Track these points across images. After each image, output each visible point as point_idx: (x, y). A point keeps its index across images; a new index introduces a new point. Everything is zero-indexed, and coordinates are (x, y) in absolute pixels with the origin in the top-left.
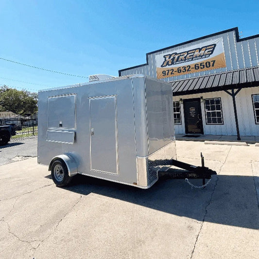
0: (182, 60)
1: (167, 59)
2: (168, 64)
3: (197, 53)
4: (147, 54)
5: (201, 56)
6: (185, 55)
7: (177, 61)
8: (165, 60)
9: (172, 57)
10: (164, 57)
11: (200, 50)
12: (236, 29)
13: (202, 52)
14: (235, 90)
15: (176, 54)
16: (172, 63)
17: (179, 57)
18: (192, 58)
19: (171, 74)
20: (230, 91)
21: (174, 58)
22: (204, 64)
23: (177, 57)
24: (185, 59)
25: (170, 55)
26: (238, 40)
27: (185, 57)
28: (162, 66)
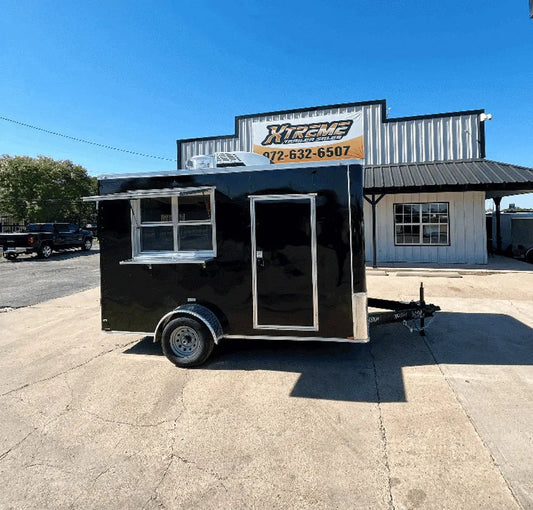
0: (298, 138)
1: (273, 132)
2: (273, 141)
3: (323, 130)
4: (237, 119)
5: (329, 137)
6: (305, 130)
7: (290, 138)
8: (270, 134)
9: (281, 131)
10: (268, 127)
11: (329, 125)
12: (383, 103)
13: (331, 129)
14: (377, 197)
15: (289, 126)
16: (282, 141)
17: (293, 132)
18: (316, 138)
19: (279, 159)
20: (370, 197)
21: (285, 132)
22: (333, 150)
23: (290, 131)
24: (303, 138)
25: (279, 127)
26: (384, 120)
27: (304, 134)
28: (263, 144)
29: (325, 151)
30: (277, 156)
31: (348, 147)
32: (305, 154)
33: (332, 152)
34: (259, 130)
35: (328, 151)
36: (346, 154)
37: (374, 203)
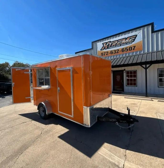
1: (105, 45)
2: (105, 48)
3: (124, 41)
4: (92, 42)
7: (111, 46)
8: (103, 46)
9: (107, 44)
10: (103, 44)
11: (126, 39)
13: (127, 40)
15: (110, 42)
16: (108, 48)
17: (112, 44)
19: (107, 55)
20: (144, 66)
23: (110, 44)
24: (116, 45)
26: (153, 31)
27: (116, 44)
28: (101, 50)
29: (125, 49)
30: (106, 53)
31: (135, 46)
32: (116, 51)
33: (127, 49)
34: (100, 45)
35: (126, 49)
36: (134, 49)
37: (146, 69)
